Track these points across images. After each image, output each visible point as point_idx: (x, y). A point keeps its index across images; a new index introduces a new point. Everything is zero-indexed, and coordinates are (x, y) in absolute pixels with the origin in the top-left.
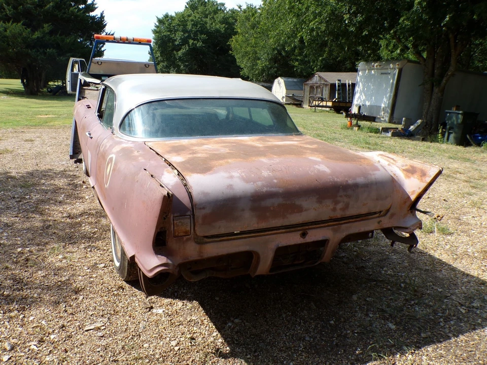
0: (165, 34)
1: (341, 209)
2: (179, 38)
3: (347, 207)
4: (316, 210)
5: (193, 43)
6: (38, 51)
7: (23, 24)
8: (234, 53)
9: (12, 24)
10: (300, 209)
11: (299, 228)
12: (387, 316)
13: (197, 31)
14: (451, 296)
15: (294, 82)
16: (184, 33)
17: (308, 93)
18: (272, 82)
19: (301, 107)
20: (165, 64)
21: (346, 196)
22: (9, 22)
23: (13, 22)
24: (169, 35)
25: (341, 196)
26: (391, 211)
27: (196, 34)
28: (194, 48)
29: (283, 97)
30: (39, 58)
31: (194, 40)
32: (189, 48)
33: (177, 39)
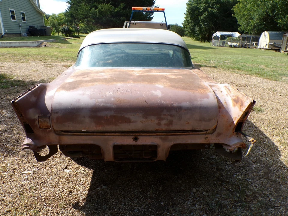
0: (194, 5)
1: (165, 124)
2: (202, 8)
3: (171, 123)
4: (142, 123)
5: (211, 11)
6: (117, 19)
7: (110, 4)
8: (235, 16)
9: (105, 5)
10: (129, 121)
11: (132, 134)
12: (208, 210)
13: (214, 3)
14: (279, 206)
15: (277, 34)
16: (206, 4)
17: (286, 42)
18: (260, 34)
19: (279, 52)
20: (192, 24)
21: (170, 115)
22: (104, 4)
23: (106, 4)
24: (196, 6)
25: (165, 115)
26: (217, 131)
27: (213, 5)
28: (211, 13)
29: (266, 45)
30: (117, 22)
31: (212, 8)
32: (208, 14)
33: (201, 8)
